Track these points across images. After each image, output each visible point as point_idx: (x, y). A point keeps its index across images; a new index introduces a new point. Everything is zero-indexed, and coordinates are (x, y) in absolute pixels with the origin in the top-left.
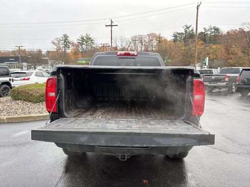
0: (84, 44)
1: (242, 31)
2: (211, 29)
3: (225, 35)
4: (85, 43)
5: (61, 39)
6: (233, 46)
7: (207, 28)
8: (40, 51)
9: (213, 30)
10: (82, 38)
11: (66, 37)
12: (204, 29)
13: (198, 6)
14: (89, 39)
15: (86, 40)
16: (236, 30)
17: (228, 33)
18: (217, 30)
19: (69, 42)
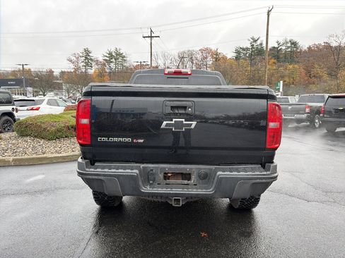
0: (112, 62)
1: (328, 46)
2: (287, 43)
3: (305, 52)
4: (113, 60)
5: (81, 55)
6: (316, 66)
7: (282, 41)
8: (51, 72)
9: (289, 45)
10: (110, 54)
11: (87, 52)
12: (277, 42)
13: (269, 12)
14: (119, 55)
15: (115, 56)
16: (320, 45)
17: (309, 48)
18: (294, 44)
19: (91, 60)
